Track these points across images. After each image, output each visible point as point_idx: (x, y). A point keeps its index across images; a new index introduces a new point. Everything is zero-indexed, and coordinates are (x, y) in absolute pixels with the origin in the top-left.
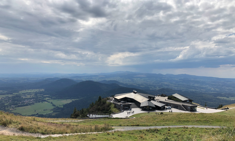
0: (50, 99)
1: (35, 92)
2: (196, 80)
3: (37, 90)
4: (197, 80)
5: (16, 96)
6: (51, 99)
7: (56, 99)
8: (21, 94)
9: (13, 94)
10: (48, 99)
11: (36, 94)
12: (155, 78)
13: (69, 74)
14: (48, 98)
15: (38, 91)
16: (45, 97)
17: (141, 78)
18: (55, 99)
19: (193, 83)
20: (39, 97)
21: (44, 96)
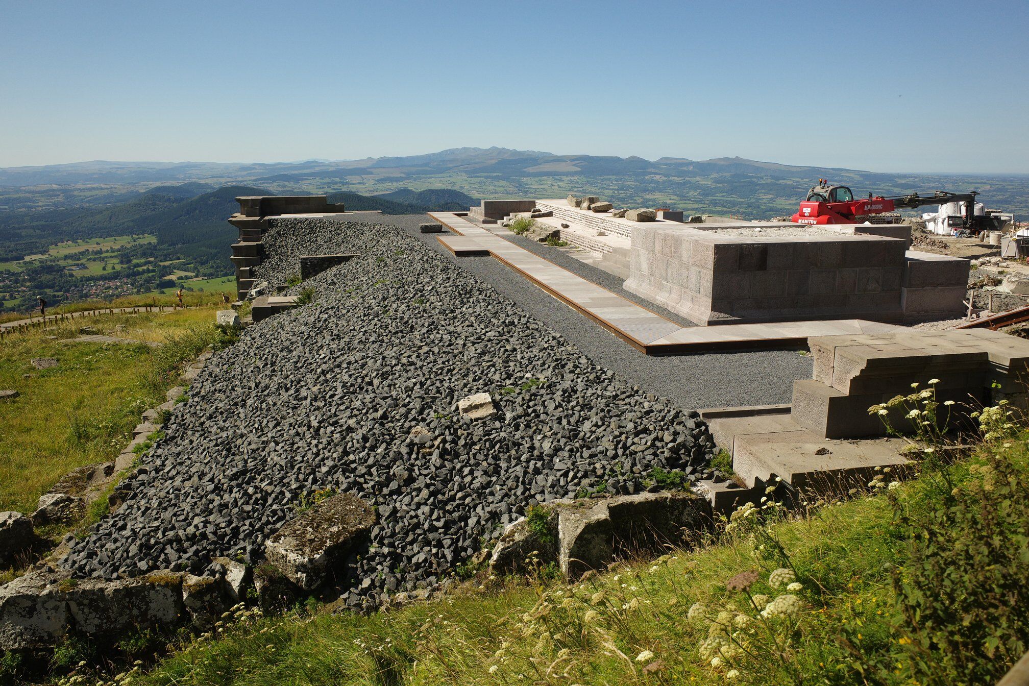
0: (193, 274)
1: (119, 250)
2: (781, 182)
3: (124, 241)
4: (785, 182)
5: (41, 267)
6: (197, 276)
7: (217, 277)
8: (61, 259)
9: (27, 259)
10: (180, 278)
11: (125, 256)
12: (614, 177)
13: (244, 168)
14: (183, 274)
15: (129, 246)
16: (169, 270)
17: (557, 177)
18: (211, 276)
19: (770, 196)
20: (140, 269)
21: (162, 264)
